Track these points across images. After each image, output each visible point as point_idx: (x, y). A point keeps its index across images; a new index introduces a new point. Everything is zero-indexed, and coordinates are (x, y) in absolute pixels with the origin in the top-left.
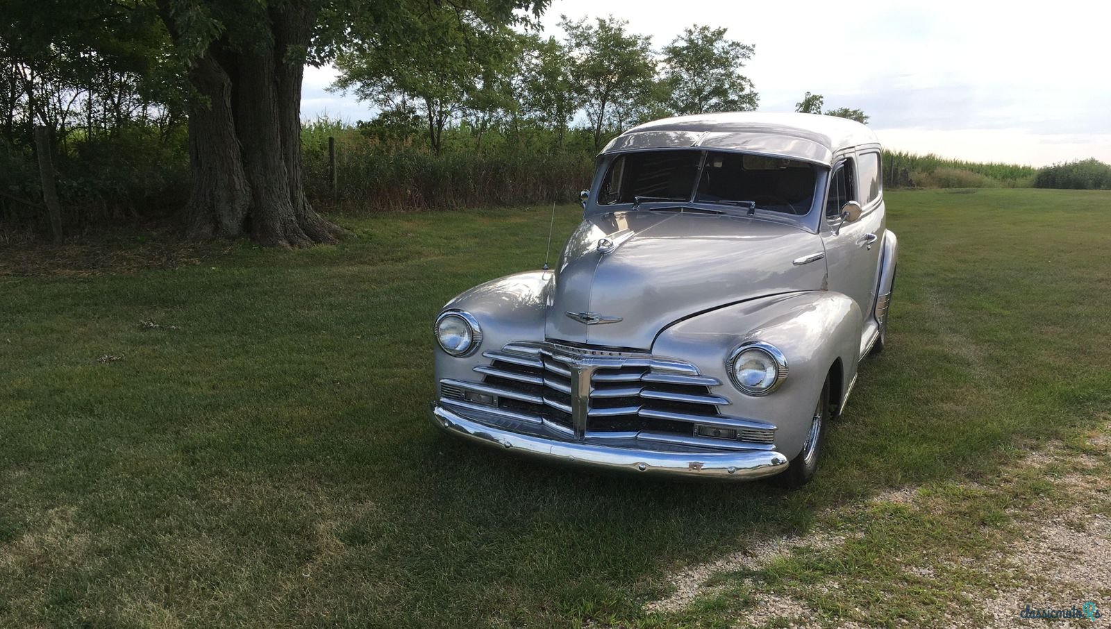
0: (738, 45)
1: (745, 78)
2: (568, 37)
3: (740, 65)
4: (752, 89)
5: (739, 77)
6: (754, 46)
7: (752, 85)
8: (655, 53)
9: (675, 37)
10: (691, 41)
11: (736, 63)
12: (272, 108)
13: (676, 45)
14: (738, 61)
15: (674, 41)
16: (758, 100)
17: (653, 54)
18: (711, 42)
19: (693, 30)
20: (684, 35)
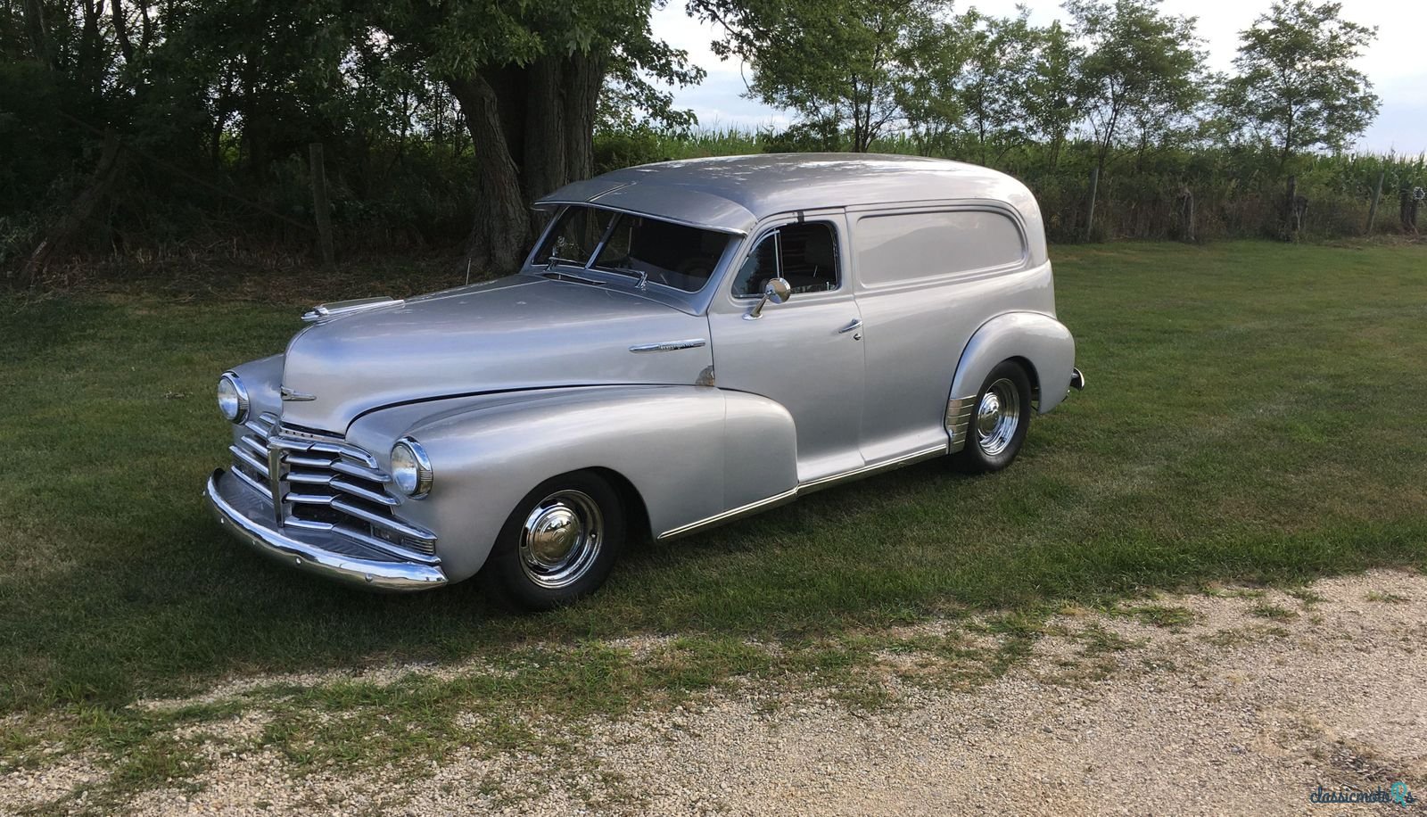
0: (1353, 27)
1: (1359, 74)
2: (1074, 22)
3: (1356, 54)
4: (1368, 90)
5: (1351, 73)
6: (1376, 28)
7: (1368, 85)
8: (1203, 41)
9: (1258, 17)
10: (1282, 23)
11: (1350, 52)
12: (556, 125)
13: (1258, 27)
14: (1353, 49)
15: (1257, 22)
16: (1379, 105)
17: (1200, 43)
18: (1314, 23)
19: (1282, 6)
20: (1271, 14)
